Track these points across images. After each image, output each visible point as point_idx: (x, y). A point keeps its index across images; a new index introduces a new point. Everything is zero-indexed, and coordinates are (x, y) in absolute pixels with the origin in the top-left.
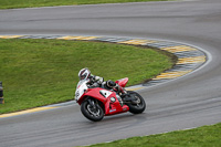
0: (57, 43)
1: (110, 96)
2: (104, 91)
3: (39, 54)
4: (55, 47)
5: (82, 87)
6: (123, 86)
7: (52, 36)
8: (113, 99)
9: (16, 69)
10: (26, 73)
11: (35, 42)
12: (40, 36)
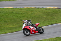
0: (46, 9)
1: (32, 28)
2: (30, 27)
3: (41, 12)
4: (46, 10)
5: (24, 26)
6: (37, 25)
7: (45, 7)
8: (33, 29)
9: (35, 16)
10: (38, 17)
11: (40, 9)
12: (42, 7)
